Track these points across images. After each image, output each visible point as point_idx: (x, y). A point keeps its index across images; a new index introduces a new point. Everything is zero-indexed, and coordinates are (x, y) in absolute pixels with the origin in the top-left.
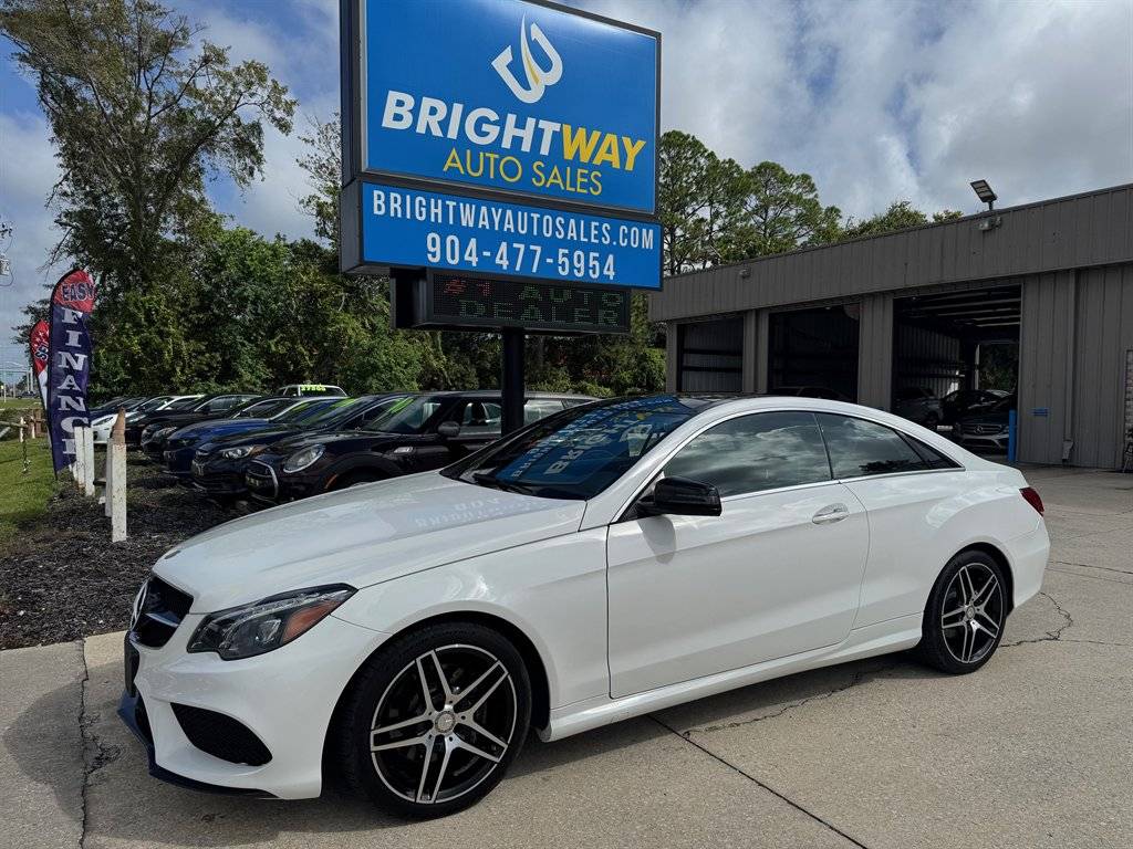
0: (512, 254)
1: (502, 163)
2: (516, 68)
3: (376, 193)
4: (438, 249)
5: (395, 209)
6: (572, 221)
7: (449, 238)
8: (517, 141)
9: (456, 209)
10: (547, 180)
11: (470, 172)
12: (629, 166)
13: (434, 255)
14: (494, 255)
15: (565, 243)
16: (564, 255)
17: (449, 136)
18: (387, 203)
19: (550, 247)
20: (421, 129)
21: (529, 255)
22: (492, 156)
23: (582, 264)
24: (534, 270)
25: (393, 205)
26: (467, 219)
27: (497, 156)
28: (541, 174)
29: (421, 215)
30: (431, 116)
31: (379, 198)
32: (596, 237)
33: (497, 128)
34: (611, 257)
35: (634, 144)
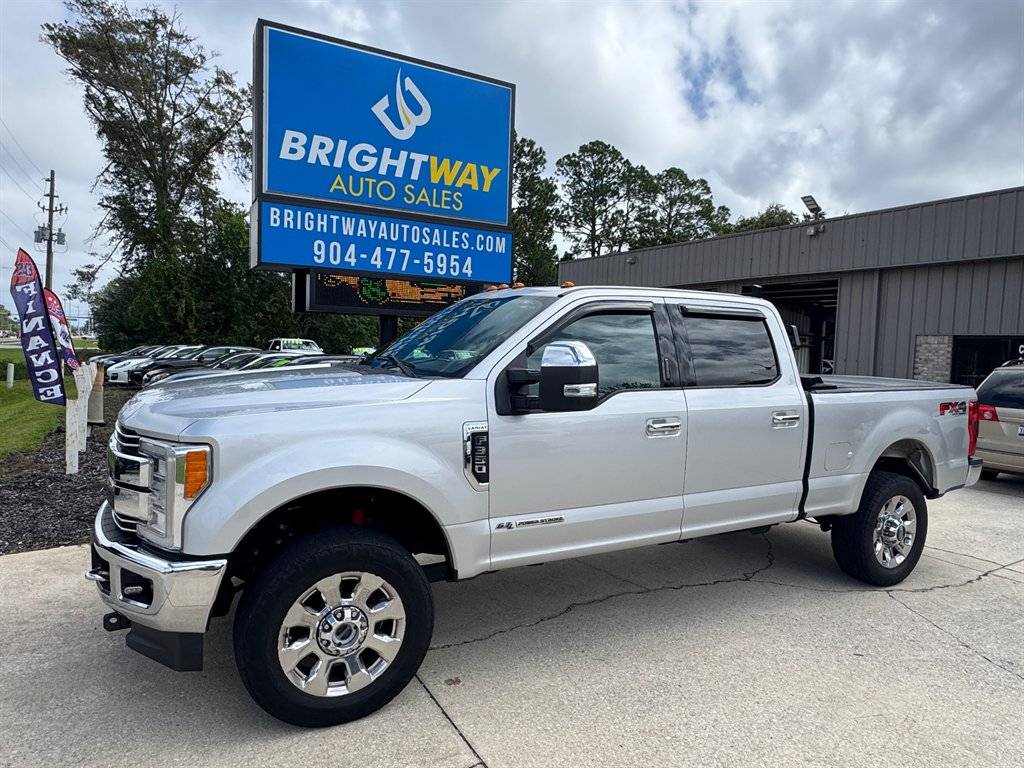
0: (385, 256)
1: (379, 186)
2: (392, 112)
3: (273, 209)
4: (323, 252)
5: (289, 222)
6: (437, 231)
7: (332, 245)
8: (392, 169)
9: (339, 222)
10: (416, 200)
11: (353, 193)
12: (486, 188)
13: (319, 257)
14: (370, 258)
15: (429, 248)
16: (429, 257)
17: (335, 165)
18: (282, 217)
19: (418, 251)
20: (312, 160)
21: (400, 257)
22: (371, 181)
23: (444, 265)
24: (404, 269)
25: (286, 219)
26: (348, 228)
27: (374, 181)
28: (412, 195)
29: (309, 226)
30: (321, 150)
31: (275, 213)
32: (456, 243)
33: (376, 159)
34: (469, 258)
35: (490, 171)
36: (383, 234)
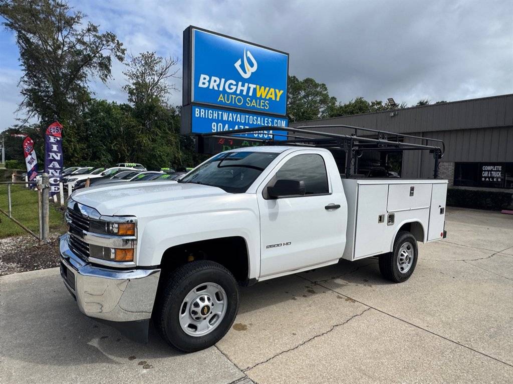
2: (242, 66)
3: (197, 109)
4: (215, 128)
5: (202, 115)
6: (259, 118)
7: (219, 124)
8: (242, 91)
9: (222, 114)
10: (251, 104)
11: (226, 102)
12: (278, 99)
13: (214, 130)
17: (220, 90)
18: (200, 112)
20: (211, 87)
22: (234, 96)
25: (202, 113)
26: (225, 118)
28: (249, 102)
29: (210, 117)
30: (215, 83)
31: (197, 111)
32: (267, 123)
33: (235, 87)
35: (279, 91)
36: (238, 120)
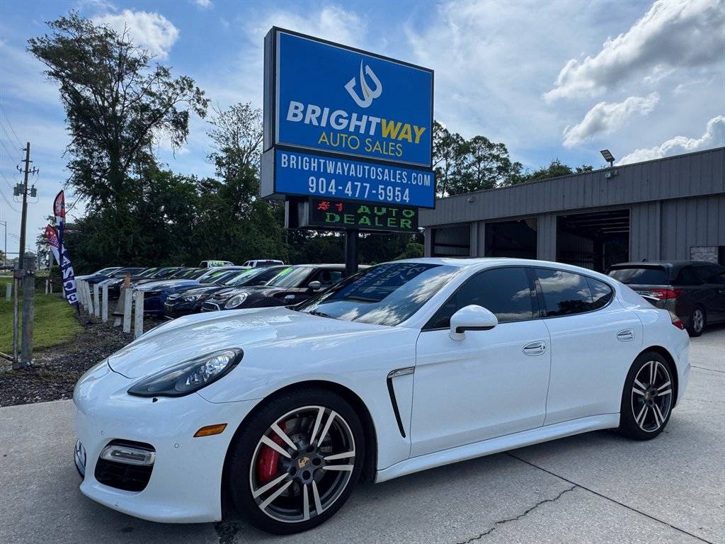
0: (354, 188)
1: (349, 142)
2: (358, 89)
3: (283, 155)
4: (314, 185)
5: (293, 164)
6: (386, 171)
7: (321, 180)
8: (358, 128)
9: (325, 164)
10: (373, 148)
11: (333, 144)
12: (417, 141)
13: (312, 188)
14: (344, 189)
15: (382, 182)
16: (382, 189)
17: (321, 125)
18: (289, 161)
19: (375, 183)
20: (307, 121)
21: (363, 188)
22: (344, 136)
23: (391, 194)
24: (366, 197)
25: (292, 162)
26: (330, 169)
27: (346, 136)
28: (370, 145)
29: (306, 167)
31: (285, 158)
32: (399, 179)
33: (347, 121)
34: (407, 190)
35: (419, 129)
36: (352, 173)
